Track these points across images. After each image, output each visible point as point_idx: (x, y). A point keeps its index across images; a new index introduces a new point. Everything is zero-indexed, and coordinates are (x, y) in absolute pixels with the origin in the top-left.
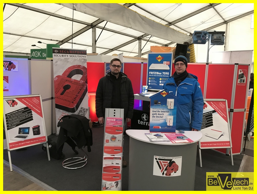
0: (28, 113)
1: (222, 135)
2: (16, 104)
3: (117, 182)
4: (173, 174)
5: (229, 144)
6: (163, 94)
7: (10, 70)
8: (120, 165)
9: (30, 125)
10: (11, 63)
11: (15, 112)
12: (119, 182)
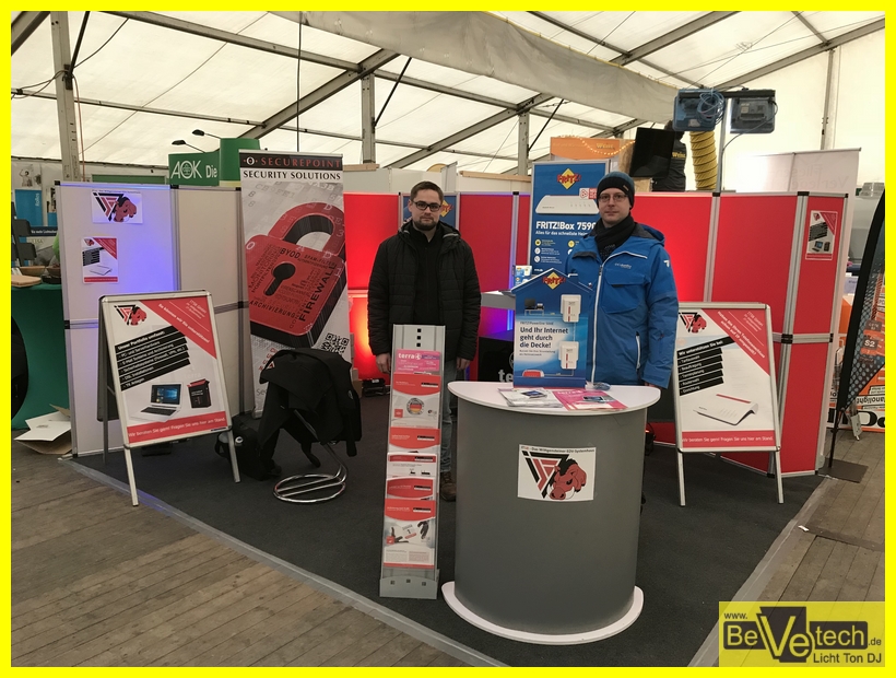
0: (175, 344)
1: (751, 412)
2: (143, 316)
3: (425, 523)
4: (572, 496)
5: (771, 439)
6: (551, 281)
7: (122, 220)
8: (434, 476)
9: (182, 377)
10: (122, 200)
11: (139, 341)
12: (430, 524)
